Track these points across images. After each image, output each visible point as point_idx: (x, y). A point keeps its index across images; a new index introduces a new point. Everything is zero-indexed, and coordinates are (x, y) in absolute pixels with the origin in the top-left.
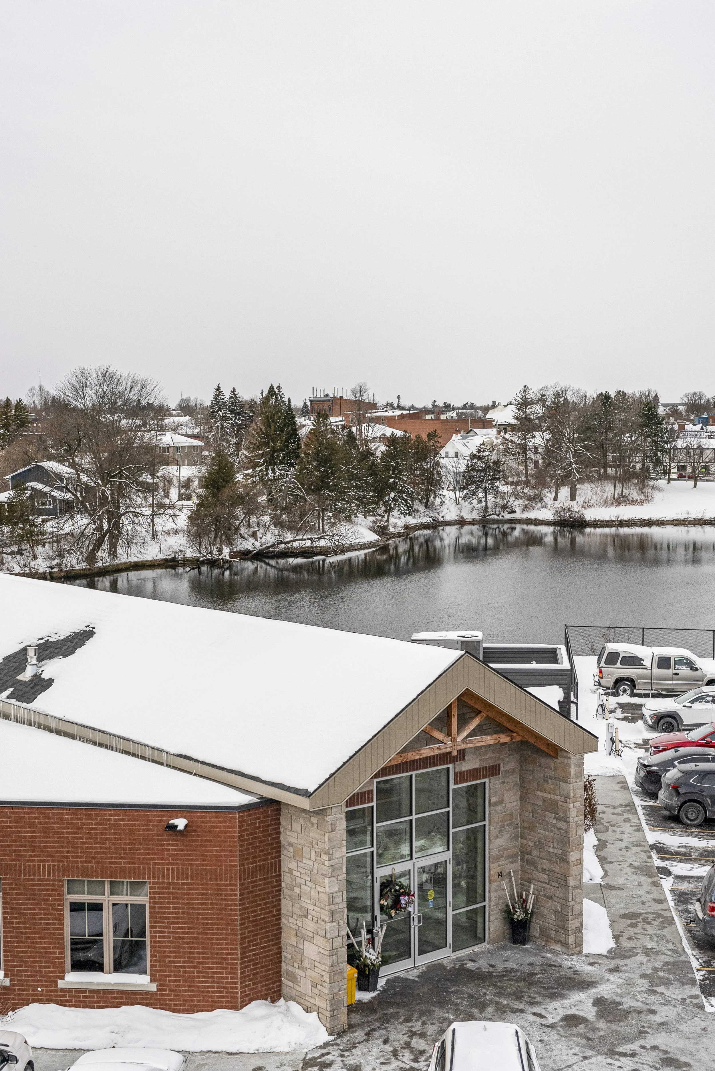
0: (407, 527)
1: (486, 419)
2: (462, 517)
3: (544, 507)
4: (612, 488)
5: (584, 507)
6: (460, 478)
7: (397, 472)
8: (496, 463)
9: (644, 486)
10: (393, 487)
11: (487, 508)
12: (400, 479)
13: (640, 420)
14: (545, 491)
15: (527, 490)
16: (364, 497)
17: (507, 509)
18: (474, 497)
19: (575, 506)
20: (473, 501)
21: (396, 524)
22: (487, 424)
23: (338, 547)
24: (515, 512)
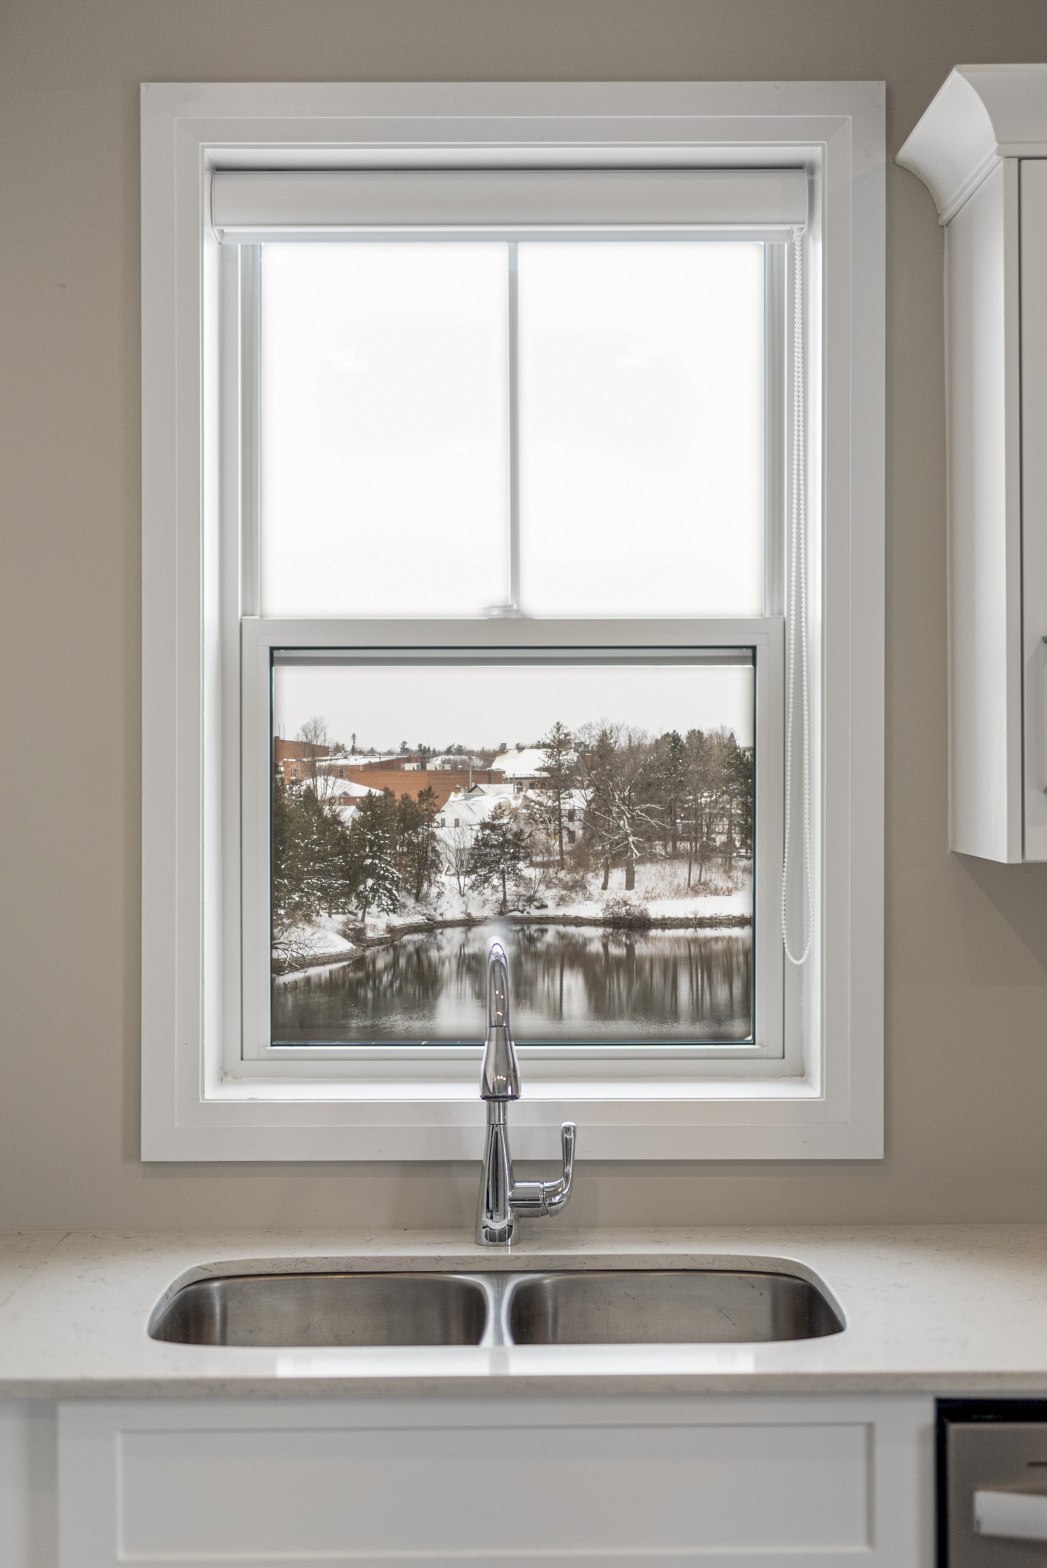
0: (391, 929)
1: (492, 771)
2: (469, 915)
3: (589, 898)
4: (686, 870)
5: (647, 899)
6: (465, 857)
7: (375, 849)
8: (518, 835)
9: (731, 868)
10: (371, 871)
11: (505, 901)
12: (380, 859)
13: (725, 771)
14: (590, 876)
15: (562, 874)
16: (330, 886)
17: (535, 903)
18: (486, 885)
19: (635, 898)
20: (485, 891)
21: (375, 926)
22: (496, 777)
23: (296, 960)
24: (546, 906)
